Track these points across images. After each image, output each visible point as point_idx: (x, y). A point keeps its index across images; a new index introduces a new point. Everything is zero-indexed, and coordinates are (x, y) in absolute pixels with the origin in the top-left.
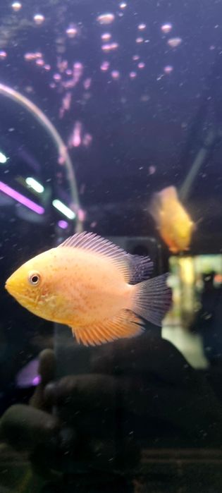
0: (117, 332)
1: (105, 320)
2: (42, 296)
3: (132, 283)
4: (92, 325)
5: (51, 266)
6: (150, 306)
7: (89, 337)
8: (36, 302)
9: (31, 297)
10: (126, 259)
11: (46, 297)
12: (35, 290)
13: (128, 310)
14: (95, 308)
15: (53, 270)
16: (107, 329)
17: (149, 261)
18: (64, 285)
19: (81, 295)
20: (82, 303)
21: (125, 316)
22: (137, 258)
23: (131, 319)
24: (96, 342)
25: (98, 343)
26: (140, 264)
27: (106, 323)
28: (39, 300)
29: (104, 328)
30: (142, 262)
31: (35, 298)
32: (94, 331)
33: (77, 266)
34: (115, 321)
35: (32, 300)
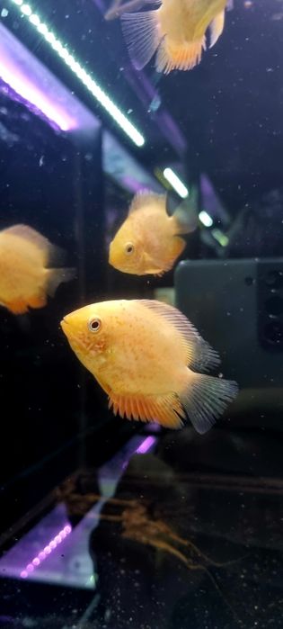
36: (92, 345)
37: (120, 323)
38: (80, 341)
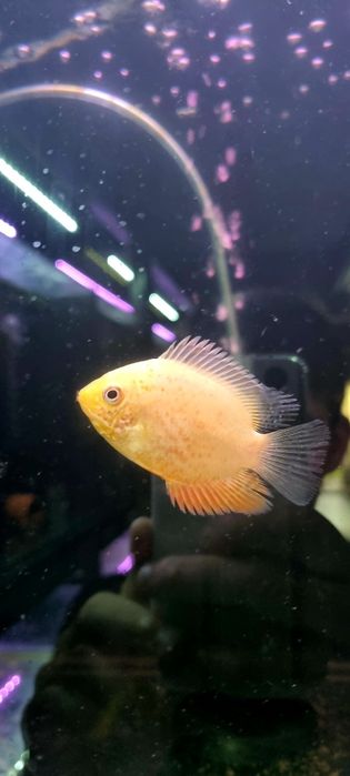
0: (229, 501)
1: (214, 479)
2: (121, 421)
3: (263, 430)
4: (194, 483)
5: (141, 382)
6: (287, 471)
7: (189, 500)
8: (112, 427)
9: (106, 419)
10: (257, 391)
11: (127, 424)
12: (113, 409)
13: (251, 471)
14: (200, 456)
15: (143, 387)
16: (216, 494)
17: (295, 403)
18: (157, 412)
19: (180, 432)
20: (181, 445)
21: (244, 479)
22: (274, 393)
23: (253, 486)
24: (197, 509)
25: (200, 512)
26: (278, 404)
27: (215, 484)
28: (116, 426)
29: (211, 491)
30: (282, 402)
31: (111, 421)
32: (196, 492)
33: (180, 389)
34: (229, 483)
35: (106, 423)
36: (115, 421)
37: (147, 388)
38: (101, 419)
